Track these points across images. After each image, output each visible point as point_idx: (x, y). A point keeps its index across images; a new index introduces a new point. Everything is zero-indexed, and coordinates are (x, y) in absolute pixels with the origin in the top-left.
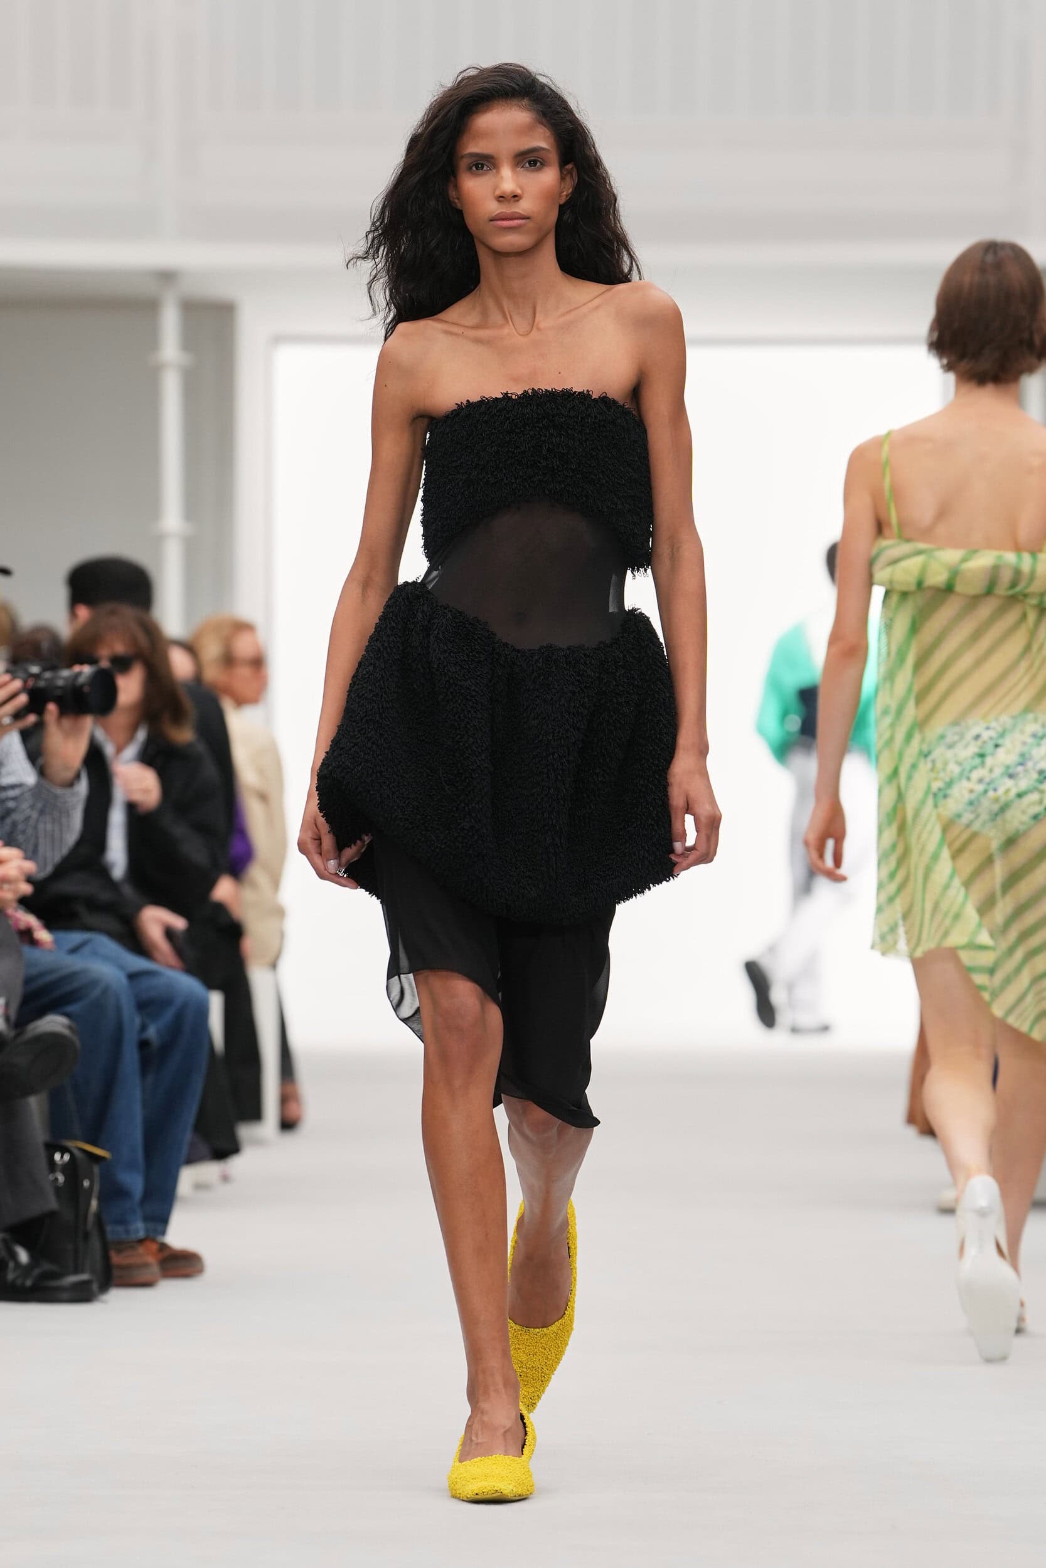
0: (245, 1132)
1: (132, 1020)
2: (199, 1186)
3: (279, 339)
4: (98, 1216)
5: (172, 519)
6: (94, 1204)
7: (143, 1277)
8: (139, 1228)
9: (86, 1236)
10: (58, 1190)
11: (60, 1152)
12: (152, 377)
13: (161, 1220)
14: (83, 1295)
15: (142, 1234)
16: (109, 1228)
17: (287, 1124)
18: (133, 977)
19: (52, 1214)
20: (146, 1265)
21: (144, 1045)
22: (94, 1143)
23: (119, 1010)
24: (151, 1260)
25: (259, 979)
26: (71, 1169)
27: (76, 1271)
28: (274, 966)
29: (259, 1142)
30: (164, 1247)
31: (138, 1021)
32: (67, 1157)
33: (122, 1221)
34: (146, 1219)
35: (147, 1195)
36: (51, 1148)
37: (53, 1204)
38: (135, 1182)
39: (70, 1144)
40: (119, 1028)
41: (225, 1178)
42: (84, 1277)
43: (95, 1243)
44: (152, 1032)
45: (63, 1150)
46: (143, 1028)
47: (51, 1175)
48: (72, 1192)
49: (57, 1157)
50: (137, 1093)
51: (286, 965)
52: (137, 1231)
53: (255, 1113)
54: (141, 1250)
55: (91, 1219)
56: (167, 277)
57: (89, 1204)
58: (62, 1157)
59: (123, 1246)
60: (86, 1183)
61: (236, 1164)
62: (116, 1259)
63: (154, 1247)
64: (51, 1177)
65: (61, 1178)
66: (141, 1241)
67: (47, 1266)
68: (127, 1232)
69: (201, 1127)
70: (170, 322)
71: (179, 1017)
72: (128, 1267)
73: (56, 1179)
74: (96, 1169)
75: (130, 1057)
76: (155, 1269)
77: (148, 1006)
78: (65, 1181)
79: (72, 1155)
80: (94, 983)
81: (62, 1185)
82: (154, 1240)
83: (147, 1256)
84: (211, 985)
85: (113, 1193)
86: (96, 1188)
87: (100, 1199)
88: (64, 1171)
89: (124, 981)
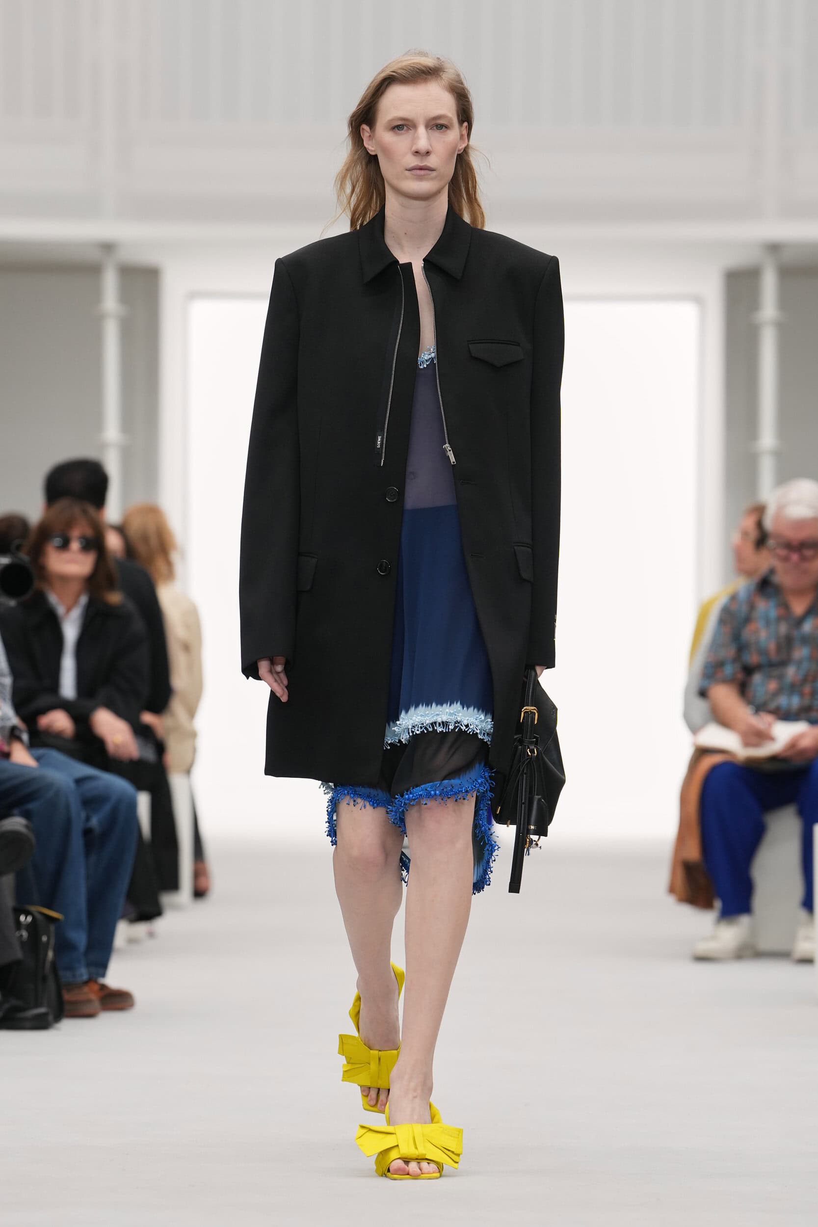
0: (167, 899)
1: (78, 815)
2: (132, 941)
3: (194, 295)
4: (54, 964)
5: (112, 432)
6: (50, 954)
7: (87, 1009)
8: (83, 973)
9: (44, 979)
10: (23, 944)
11: (23, 913)
12: (96, 323)
13: (102, 966)
14: (41, 1024)
15: (85, 977)
16: (61, 973)
17: (199, 893)
18: (79, 781)
19: (18, 963)
20: (89, 1001)
21: (87, 832)
22: (50, 907)
23: (68, 807)
24: (93, 997)
25: (178, 783)
26: (32, 928)
27: (37, 1005)
28: (188, 772)
29: (177, 908)
30: (103, 987)
31: (83, 815)
32: (29, 919)
33: (70, 968)
34: (89, 965)
35: (90, 947)
36: (18, 911)
37: (19, 954)
38: (80, 938)
39: (33, 909)
40: (69, 821)
41: (151, 935)
42: (42, 1010)
43: (51, 985)
44: (94, 822)
45: (27, 913)
46: (88, 819)
47: (17, 932)
48: (33, 945)
49: (22, 918)
50: (81, 871)
51: (199, 771)
52: (81, 975)
53: (173, 885)
54: (86, 989)
55: (48, 965)
56: (108, 247)
57: (46, 955)
58: (26, 918)
59: (72, 986)
60: (44, 939)
61: (160, 925)
62: (67, 996)
63: (96, 987)
64: (17, 934)
65: (25, 934)
66: (86, 983)
67: (14, 1002)
68: (74, 976)
69: (132, 896)
70: (110, 282)
71: (115, 811)
72: (75, 1003)
73: (21, 936)
74: (52, 928)
75: (77, 843)
76: (97, 1004)
77: (91, 802)
78: (28, 937)
79: (34, 918)
80: (49, 786)
81: (26, 940)
82: (96, 982)
83: (90, 994)
84: (140, 787)
85: (64, 946)
86: (52, 942)
87: (55, 951)
88: (27, 930)
89: (72, 785)
